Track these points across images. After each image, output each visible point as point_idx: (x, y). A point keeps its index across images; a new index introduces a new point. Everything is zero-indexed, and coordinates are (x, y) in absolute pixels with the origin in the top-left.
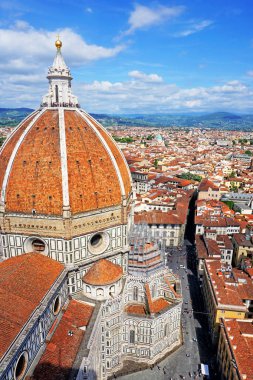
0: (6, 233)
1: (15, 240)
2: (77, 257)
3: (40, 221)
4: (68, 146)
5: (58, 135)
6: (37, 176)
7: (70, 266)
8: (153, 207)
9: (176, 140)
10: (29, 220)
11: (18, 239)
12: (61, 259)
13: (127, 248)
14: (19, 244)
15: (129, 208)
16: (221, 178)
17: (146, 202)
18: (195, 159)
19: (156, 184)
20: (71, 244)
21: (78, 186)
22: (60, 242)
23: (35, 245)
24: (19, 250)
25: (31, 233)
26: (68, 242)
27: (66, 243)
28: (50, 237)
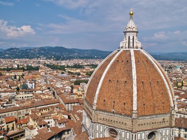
0: (95, 123)
1: (99, 128)
3: (116, 118)
4: (137, 72)
5: (131, 65)
6: (117, 89)
10: (109, 116)
11: (101, 127)
14: (101, 131)
20: (135, 136)
21: (143, 98)
22: (128, 134)
23: (111, 133)
24: (101, 135)
25: (110, 125)
26: (134, 134)
27: (133, 135)
28: (122, 129)
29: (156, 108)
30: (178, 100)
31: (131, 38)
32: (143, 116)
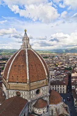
0: (8, 89)
1: (11, 92)
3: (19, 85)
5: (25, 57)
6: (19, 70)
7: (29, 101)
8: (56, 79)
9: (62, 57)
10: (16, 85)
12: (26, 99)
13: (48, 94)
15: (49, 80)
17: (54, 78)
18: (69, 63)
19: (56, 71)
20: (29, 93)
21: (32, 73)
22: (26, 92)
24: (12, 95)
28: (22, 90)
29: (39, 77)
31: (26, 43)
32: (33, 82)
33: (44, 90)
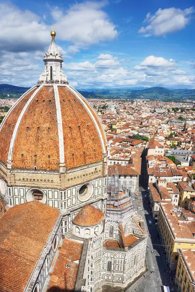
0: (12, 186)
1: (19, 192)
2: (69, 204)
3: (40, 176)
4: (63, 115)
5: (55, 106)
6: (38, 139)
7: (64, 211)
9: (125, 108)
10: (31, 175)
11: (22, 190)
12: (56, 206)
13: (106, 196)
16: (163, 138)
18: (141, 124)
20: (65, 194)
21: (71, 147)
22: (56, 193)
23: (35, 195)
24: (22, 200)
25: (33, 185)
26: (63, 192)
27: (61, 193)
28: (48, 188)
29: (87, 157)
30: (112, 145)
32: (72, 168)
33: (96, 186)
